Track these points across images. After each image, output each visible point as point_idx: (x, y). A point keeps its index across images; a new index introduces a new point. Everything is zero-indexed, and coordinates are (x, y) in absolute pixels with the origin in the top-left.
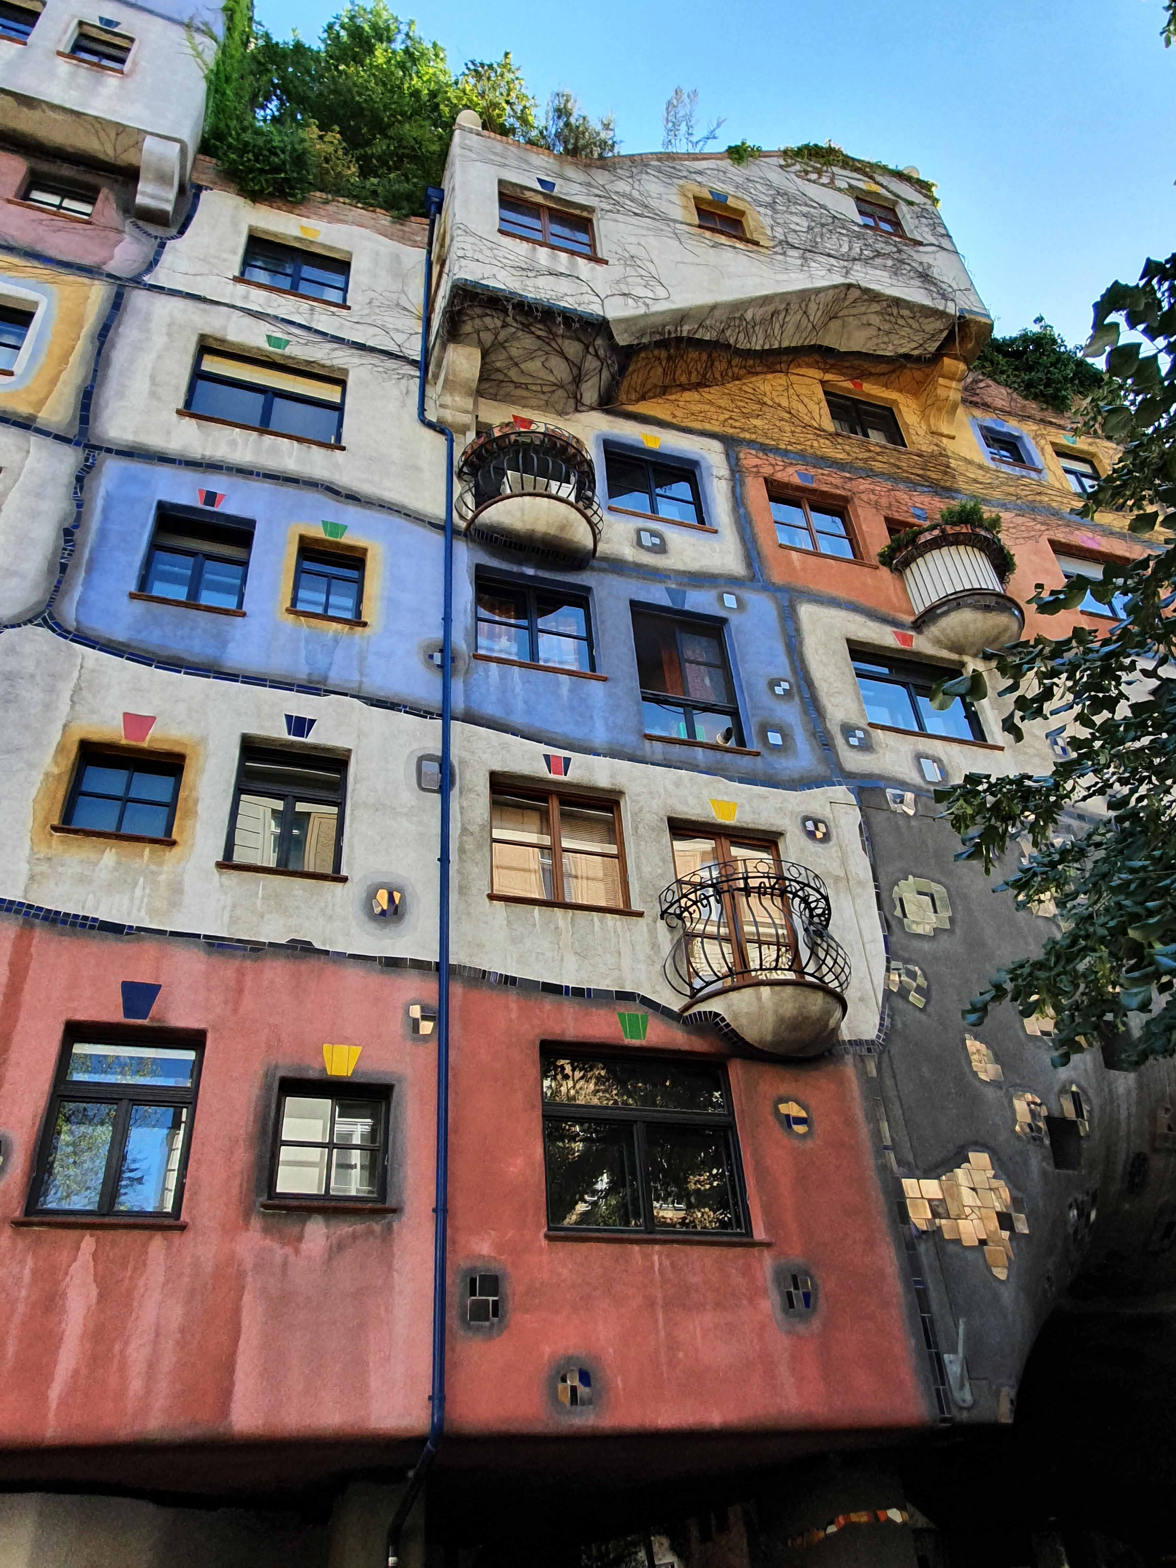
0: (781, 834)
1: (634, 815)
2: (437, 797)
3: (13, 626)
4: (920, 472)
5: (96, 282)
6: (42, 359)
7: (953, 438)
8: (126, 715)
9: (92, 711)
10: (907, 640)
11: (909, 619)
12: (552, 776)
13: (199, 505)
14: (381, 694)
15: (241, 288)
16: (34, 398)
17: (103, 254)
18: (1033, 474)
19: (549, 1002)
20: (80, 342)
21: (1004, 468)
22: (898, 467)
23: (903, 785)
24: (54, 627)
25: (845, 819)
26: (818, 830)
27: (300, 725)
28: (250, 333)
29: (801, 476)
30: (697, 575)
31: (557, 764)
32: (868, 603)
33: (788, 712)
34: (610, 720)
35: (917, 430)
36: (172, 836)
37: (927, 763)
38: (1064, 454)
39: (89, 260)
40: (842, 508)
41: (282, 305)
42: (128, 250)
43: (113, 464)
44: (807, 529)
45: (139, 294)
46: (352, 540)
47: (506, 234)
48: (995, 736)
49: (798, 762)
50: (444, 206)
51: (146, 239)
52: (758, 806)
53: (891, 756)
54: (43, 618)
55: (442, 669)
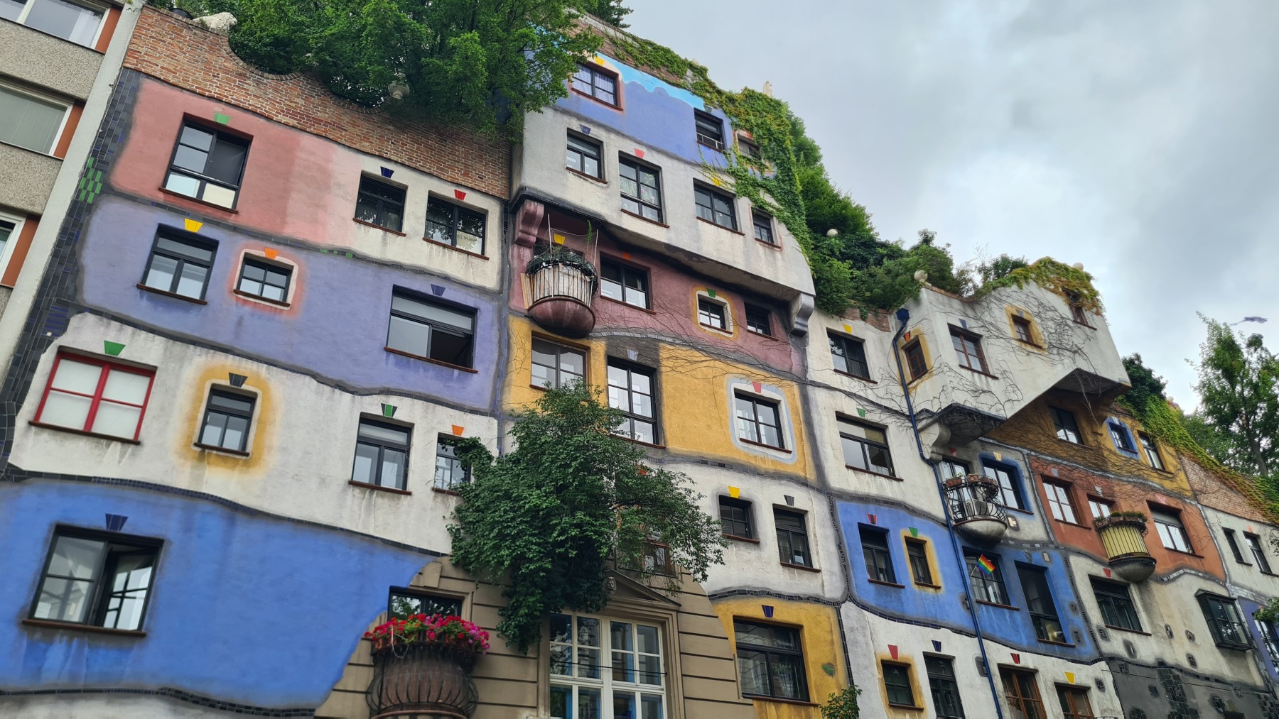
0: (1089, 688)
1: (1045, 683)
2: (986, 679)
3: (844, 602)
4: (1095, 462)
5: (794, 383)
6: (795, 439)
7: (1102, 435)
8: (889, 646)
9: (879, 645)
10: (1108, 573)
11: (1107, 560)
12: (1016, 665)
13: (870, 523)
14: (955, 626)
15: (838, 376)
16: (802, 465)
17: (789, 362)
18: (1135, 457)
20: (803, 426)
21: (1124, 454)
22: (1085, 458)
23: (1121, 659)
24: (854, 601)
25: (1108, 679)
26: (1100, 685)
27: (937, 645)
28: (851, 409)
29: (1055, 473)
30: (1032, 543)
31: (1016, 658)
32: (1089, 551)
33: (1078, 619)
34: (1026, 633)
35: (1087, 431)
36: (918, 703)
37: (1128, 645)
38: (1143, 435)
39: (786, 368)
40: (1067, 486)
41: (855, 385)
42: (795, 357)
43: (839, 504)
44: (1058, 503)
45: (810, 388)
46: (921, 536)
47: (962, 366)
48: (1146, 628)
49: (1087, 649)
50: (910, 323)
51: (797, 347)
52: (1082, 675)
53: (1116, 643)
54: (849, 596)
55: (970, 609)
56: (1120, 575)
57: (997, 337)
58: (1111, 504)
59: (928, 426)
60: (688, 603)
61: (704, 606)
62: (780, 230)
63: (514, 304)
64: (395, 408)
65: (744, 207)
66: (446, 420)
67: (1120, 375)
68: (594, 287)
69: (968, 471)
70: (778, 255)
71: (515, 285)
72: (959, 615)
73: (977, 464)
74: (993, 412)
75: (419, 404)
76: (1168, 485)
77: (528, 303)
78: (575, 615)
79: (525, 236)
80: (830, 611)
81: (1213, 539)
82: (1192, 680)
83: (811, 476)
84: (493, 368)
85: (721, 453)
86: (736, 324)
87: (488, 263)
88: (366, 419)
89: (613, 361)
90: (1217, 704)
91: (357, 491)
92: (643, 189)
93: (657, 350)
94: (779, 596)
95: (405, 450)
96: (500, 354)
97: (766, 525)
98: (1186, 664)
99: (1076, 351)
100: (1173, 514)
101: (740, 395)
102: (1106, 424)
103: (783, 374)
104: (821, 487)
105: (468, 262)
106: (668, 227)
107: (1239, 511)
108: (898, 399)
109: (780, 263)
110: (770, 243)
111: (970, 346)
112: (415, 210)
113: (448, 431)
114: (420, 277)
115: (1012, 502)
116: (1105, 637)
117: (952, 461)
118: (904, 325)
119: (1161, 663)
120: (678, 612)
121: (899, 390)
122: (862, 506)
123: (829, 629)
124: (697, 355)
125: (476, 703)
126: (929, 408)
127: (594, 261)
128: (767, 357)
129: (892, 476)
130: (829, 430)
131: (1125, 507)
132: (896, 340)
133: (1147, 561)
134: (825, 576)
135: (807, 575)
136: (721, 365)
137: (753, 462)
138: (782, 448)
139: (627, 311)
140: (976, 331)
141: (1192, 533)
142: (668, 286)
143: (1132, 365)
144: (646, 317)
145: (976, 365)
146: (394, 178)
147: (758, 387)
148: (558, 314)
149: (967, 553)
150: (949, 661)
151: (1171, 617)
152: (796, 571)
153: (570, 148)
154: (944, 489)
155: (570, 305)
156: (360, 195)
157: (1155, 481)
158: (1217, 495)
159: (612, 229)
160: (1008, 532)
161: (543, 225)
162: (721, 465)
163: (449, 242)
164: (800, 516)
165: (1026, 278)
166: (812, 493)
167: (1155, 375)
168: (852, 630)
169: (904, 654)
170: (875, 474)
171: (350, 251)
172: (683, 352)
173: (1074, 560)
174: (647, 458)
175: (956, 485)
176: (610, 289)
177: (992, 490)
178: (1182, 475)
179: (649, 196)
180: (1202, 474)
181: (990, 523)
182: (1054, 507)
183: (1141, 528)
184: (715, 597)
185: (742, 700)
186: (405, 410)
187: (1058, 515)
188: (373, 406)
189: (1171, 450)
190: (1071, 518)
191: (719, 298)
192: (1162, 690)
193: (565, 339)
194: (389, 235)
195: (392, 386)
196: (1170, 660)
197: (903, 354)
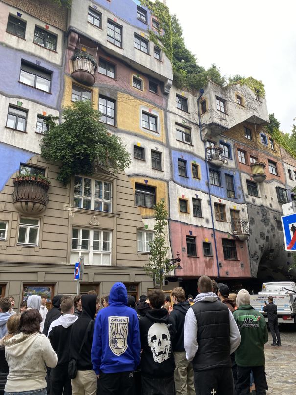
0: (240, 211)
1: (227, 208)
2: (210, 206)
3: (170, 181)
4: (254, 146)
5: (163, 111)
6: (161, 130)
7: (258, 138)
8: (182, 195)
9: (179, 194)
10: (252, 179)
11: (252, 175)
12: (220, 203)
13: (182, 158)
14: (203, 191)
15: (178, 110)
16: (162, 138)
17: (162, 103)
18: (267, 145)
19: (222, 233)
20: (164, 125)
21: (264, 144)
22: (252, 144)
23: (250, 203)
24: (173, 181)
25: (246, 209)
26: (243, 210)
27: (197, 196)
28: (181, 121)
29: (241, 148)
30: (231, 168)
31: (220, 201)
32: (248, 172)
33: (240, 192)
34: (224, 194)
35: (254, 136)
36: (188, 212)
37: (253, 200)
38: (270, 139)
39: (161, 105)
40: (245, 152)
41: (183, 114)
42: (164, 102)
43: (172, 151)
44: (241, 157)
45: (168, 113)
46: (197, 163)
47: (218, 110)
48: (260, 195)
49: (241, 200)
50: (204, 94)
51: (165, 99)
52: (238, 207)
53: (250, 199)
54: (172, 180)
55: (209, 186)
56: (255, 180)
57: (231, 102)
58: (257, 159)
59: (205, 129)
60: (121, 177)
61: (126, 178)
62: (163, 55)
63: (66, 71)
64: (22, 103)
65: (152, 45)
66: (41, 110)
67: (267, 119)
68: (96, 69)
69: (215, 145)
70: (162, 65)
71: (67, 64)
72: (205, 188)
73: (218, 143)
74: (225, 126)
75: (31, 103)
76: (274, 154)
77: (71, 71)
78: (84, 177)
79: (71, 46)
80: (166, 183)
81: (284, 172)
82: (270, 211)
83: (165, 142)
84: (58, 93)
85: (136, 131)
86: (145, 88)
87: (57, 55)
88: (11, 106)
89: (101, 96)
90: (275, 218)
91: (8, 130)
92: (116, 34)
93: (117, 93)
94: (150, 177)
95: (26, 118)
96: (61, 89)
97: (148, 155)
98: (269, 206)
99: (255, 109)
100: (275, 163)
101: (144, 113)
102: (260, 134)
103: (160, 107)
104: (167, 145)
105: (50, 54)
106: (123, 49)
107: (294, 164)
108: (196, 120)
109: (162, 68)
110: (160, 60)
111: (222, 104)
112: (30, 30)
113: (41, 113)
114: (32, 57)
115: (227, 155)
116: (247, 197)
117: (210, 141)
118: (202, 94)
119: (262, 206)
120: (117, 179)
121: (197, 116)
122: (180, 153)
123: (164, 188)
124: (131, 97)
125: (49, 200)
126: (206, 123)
127: (96, 59)
128: (154, 101)
129: (191, 145)
130: (172, 128)
131: (260, 160)
132: (198, 100)
133: (264, 176)
134: (165, 173)
135: (159, 172)
136: (139, 102)
137: (146, 135)
138: (156, 132)
139: (107, 79)
140: (224, 99)
141: (279, 169)
142: (122, 71)
143: (271, 116)
144: (115, 82)
145: (223, 110)
146: (22, 17)
147: (150, 110)
148: (82, 76)
149: (211, 170)
150: (199, 200)
151: (267, 193)
152: (156, 171)
153: (89, 14)
154: (206, 150)
155: (86, 73)
156: (9, 22)
157: (271, 153)
158: (288, 159)
159: (104, 48)
160: (224, 164)
161: (78, 43)
162: (136, 135)
163: (42, 45)
164: (160, 154)
165: (243, 83)
166: (164, 147)
167: (278, 121)
168: (172, 189)
169: (186, 198)
170: (185, 143)
171: (5, 43)
172: (126, 95)
173: (242, 174)
174: (110, 130)
175: (210, 149)
176: (101, 70)
177: (221, 151)
178: (279, 152)
179: (118, 37)
180: (285, 152)
181: (218, 161)
182: (240, 158)
183: (264, 166)
184: (129, 176)
185: (135, 206)
186: (25, 105)
187: (240, 161)
188: (14, 102)
189: (278, 144)
190: (244, 162)
191: (140, 78)
192: (260, 213)
193: (84, 86)
194: (20, 39)
195: (21, 95)
196: (264, 205)
197: (200, 105)
